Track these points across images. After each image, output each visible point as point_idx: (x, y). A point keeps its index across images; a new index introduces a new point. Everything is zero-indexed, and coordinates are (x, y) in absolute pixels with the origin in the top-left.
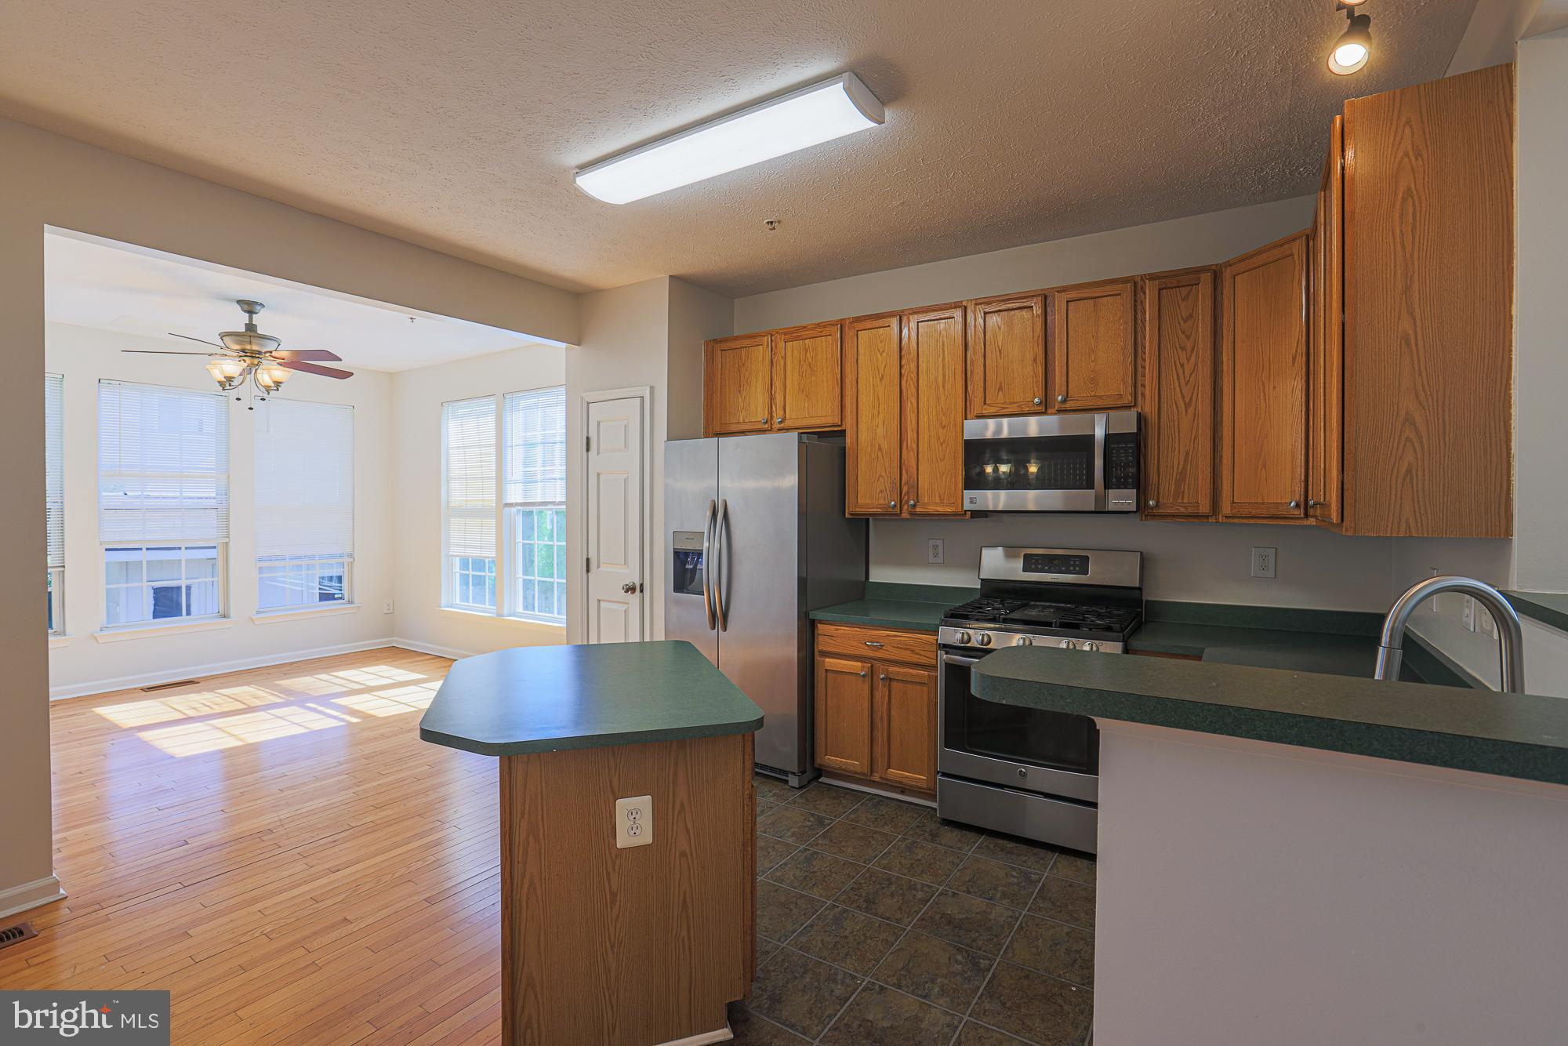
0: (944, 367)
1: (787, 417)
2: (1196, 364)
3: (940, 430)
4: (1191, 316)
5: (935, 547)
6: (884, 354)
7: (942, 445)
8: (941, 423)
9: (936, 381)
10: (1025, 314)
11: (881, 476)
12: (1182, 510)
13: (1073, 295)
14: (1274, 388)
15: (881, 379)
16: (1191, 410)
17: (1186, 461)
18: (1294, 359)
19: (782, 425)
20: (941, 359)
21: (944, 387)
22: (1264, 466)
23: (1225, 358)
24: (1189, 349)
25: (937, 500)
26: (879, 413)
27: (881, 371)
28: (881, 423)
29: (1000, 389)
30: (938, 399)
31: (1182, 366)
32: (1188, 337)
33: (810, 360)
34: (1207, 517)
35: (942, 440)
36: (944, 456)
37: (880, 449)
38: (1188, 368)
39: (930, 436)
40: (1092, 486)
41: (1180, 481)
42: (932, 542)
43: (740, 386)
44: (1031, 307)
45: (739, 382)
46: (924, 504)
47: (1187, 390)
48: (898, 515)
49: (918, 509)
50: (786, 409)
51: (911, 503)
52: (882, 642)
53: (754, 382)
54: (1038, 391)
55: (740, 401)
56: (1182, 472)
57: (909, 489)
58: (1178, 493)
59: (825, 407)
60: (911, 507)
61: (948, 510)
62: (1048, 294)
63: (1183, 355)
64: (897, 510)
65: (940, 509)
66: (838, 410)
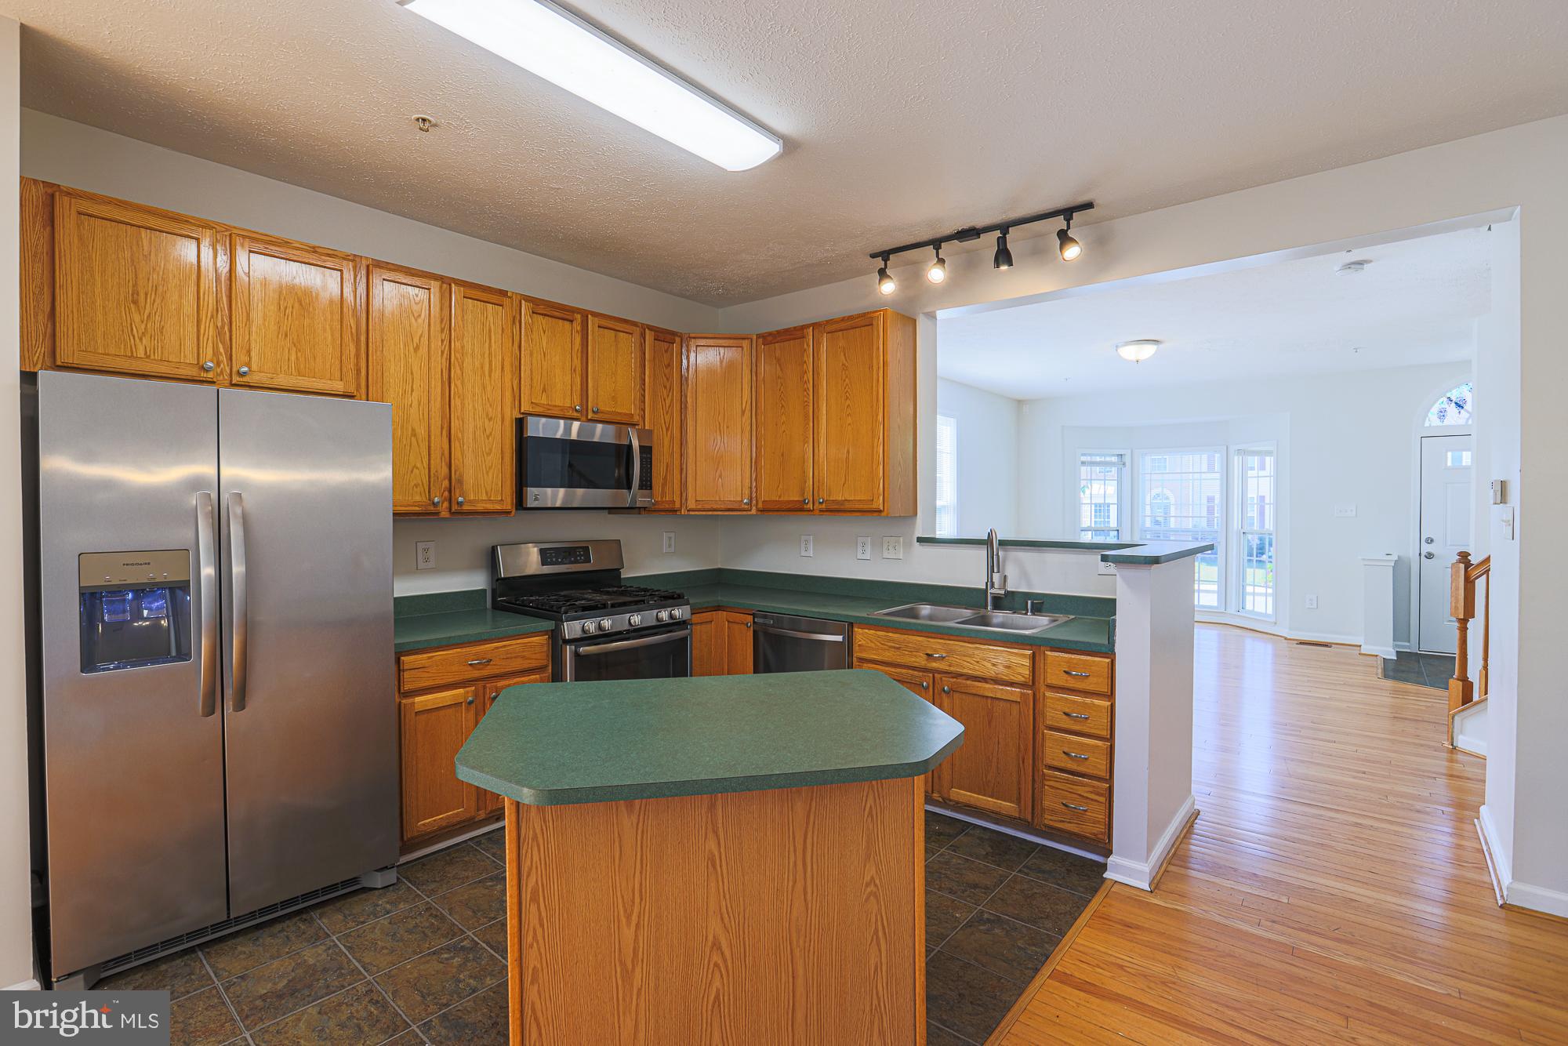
0: (490, 354)
1: (254, 367)
2: (672, 400)
3: (486, 421)
4: (669, 365)
5: (426, 550)
6: (420, 321)
7: (488, 437)
8: (487, 415)
9: (482, 368)
10: (567, 324)
11: (415, 467)
12: (667, 506)
13: (604, 323)
14: (727, 427)
15: (416, 349)
16: (669, 432)
17: (667, 470)
18: (743, 412)
19: (245, 379)
20: (487, 345)
21: (490, 376)
22: (720, 476)
24: (668, 387)
25: (484, 497)
26: (412, 391)
27: (416, 340)
28: (415, 403)
29: (544, 390)
30: (483, 387)
31: (665, 400)
32: (668, 379)
34: (677, 511)
35: (488, 432)
36: (491, 450)
38: (669, 402)
39: (476, 427)
40: (629, 487)
41: (664, 485)
42: (421, 546)
43: (136, 293)
44: (572, 321)
45: (135, 285)
46: (470, 501)
47: (667, 418)
48: (437, 514)
49: (466, 507)
50: (253, 354)
51: (460, 499)
52: (489, 656)
53: (176, 297)
54: (577, 399)
55: (137, 318)
56: (665, 479)
57: (453, 483)
58: (663, 493)
59: (328, 366)
60: (460, 504)
61: (498, 507)
62: (585, 314)
63: (665, 392)
64: (439, 508)
65: (490, 507)
66: (350, 376)
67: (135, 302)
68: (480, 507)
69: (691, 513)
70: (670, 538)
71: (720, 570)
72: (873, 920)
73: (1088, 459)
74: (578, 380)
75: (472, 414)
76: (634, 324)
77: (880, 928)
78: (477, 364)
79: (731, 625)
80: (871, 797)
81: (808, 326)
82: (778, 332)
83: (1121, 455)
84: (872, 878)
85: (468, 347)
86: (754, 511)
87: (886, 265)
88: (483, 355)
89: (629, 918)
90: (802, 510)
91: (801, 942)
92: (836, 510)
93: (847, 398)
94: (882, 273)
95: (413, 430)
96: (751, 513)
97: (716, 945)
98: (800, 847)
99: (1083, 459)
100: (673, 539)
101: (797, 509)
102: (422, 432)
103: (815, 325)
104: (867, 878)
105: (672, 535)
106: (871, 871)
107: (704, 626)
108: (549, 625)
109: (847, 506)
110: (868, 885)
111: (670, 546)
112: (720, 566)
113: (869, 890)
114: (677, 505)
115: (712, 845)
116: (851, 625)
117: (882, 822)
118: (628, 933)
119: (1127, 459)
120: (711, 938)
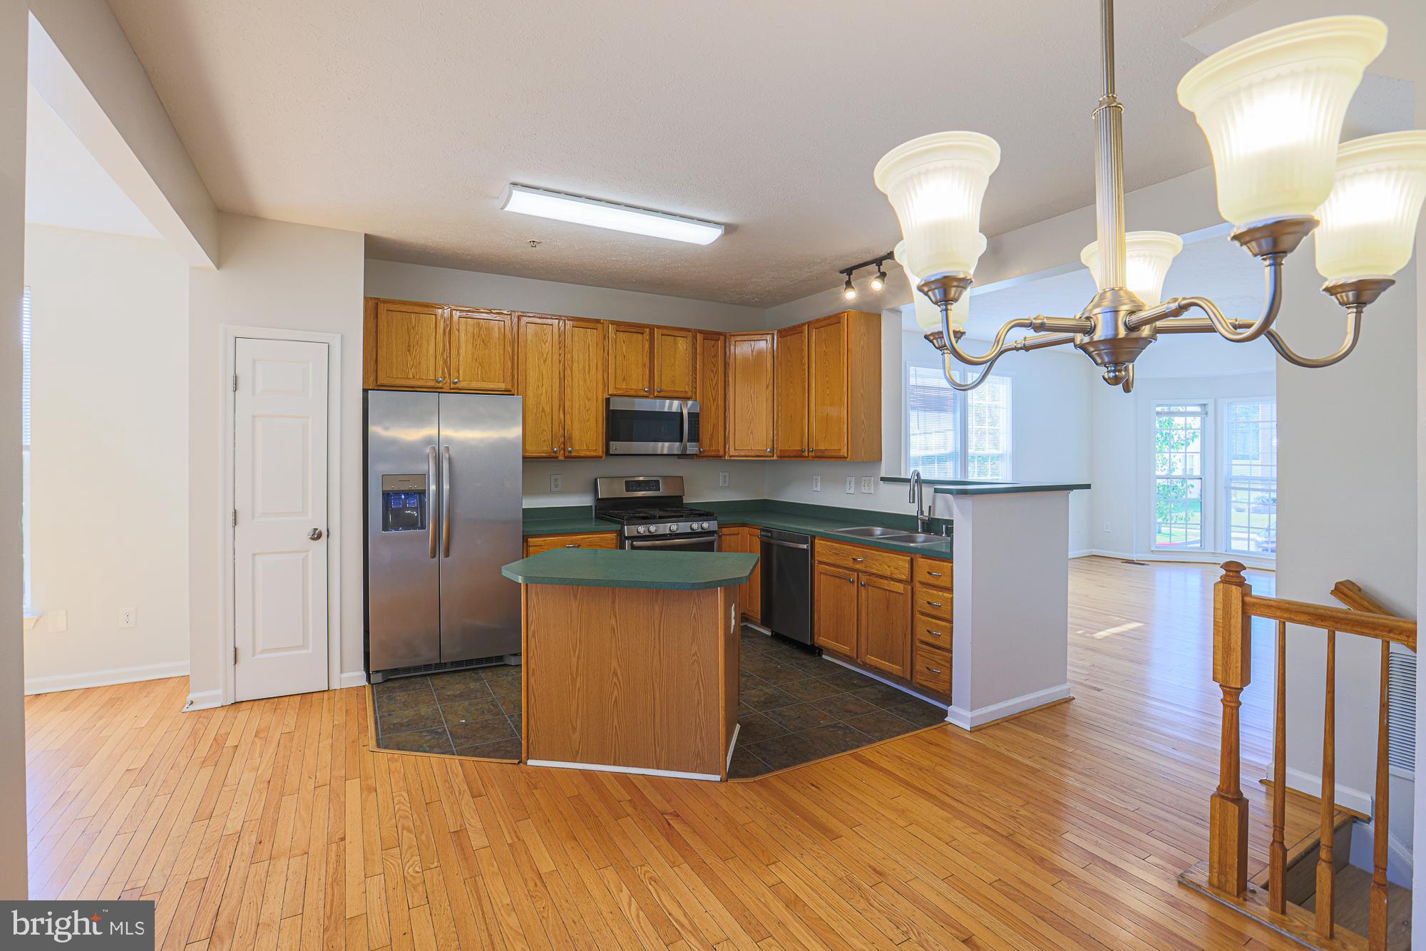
0: (589, 360)
1: (461, 379)
2: (718, 380)
3: (586, 401)
4: (715, 356)
5: (556, 480)
6: (547, 344)
7: (588, 411)
8: (587, 397)
9: (584, 367)
10: (640, 336)
11: (544, 430)
12: (713, 453)
13: (665, 332)
14: (757, 398)
15: (545, 361)
16: (715, 403)
17: (713, 429)
18: (767, 386)
19: (456, 385)
20: (587, 354)
21: (589, 373)
22: (752, 432)
23: (730, 379)
24: (714, 372)
25: (585, 448)
26: (542, 385)
27: (545, 356)
28: (544, 392)
29: (624, 379)
30: (585, 380)
31: (711, 380)
32: (714, 366)
33: (483, 336)
34: (721, 457)
35: (588, 408)
36: (590, 419)
37: (543, 410)
38: (714, 382)
39: (580, 405)
40: (681, 441)
41: (711, 439)
42: (553, 477)
43: (409, 346)
44: (643, 334)
45: (409, 342)
46: (577, 450)
47: (714, 393)
48: (557, 457)
49: (573, 454)
50: (460, 372)
51: (570, 449)
52: (579, 543)
53: (426, 345)
54: (646, 384)
55: (409, 359)
56: (712, 435)
57: (566, 440)
58: (711, 444)
59: (497, 375)
60: (570, 452)
61: (594, 454)
62: (652, 328)
63: (712, 375)
64: (558, 455)
65: (588, 454)
66: (509, 379)
67: (409, 351)
68: (582, 454)
69: (732, 458)
70: (725, 477)
71: (765, 500)
72: (696, 675)
73: (1166, 409)
74: (647, 371)
75: (577, 398)
76: (689, 330)
77: (700, 680)
78: (581, 366)
79: (752, 537)
80: (695, 609)
81: (803, 324)
82: (789, 328)
83: (1205, 405)
84: (696, 652)
85: (575, 357)
86: (775, 458)
87: (849, 278)
88: (584, 361)
89: (574, 652)
90: (802, 456)
91: (658, 680)
92: (822, 456)
93: (827, 376)
94: (848, 284)
95: (543, 408)
96: (772, 459)
97: (615, 673)
98: (657, 629)
99: (1159, 409)
100: (728, 476)
101: (799, 456)
102: (548, 409)
103: (809, 323)
104: (693, 652)
105: (727, 474)
106: (695, 649)
107: (732, 537)
108: (618, 527)
109: (827, 454)
110: (693, 655)
111: (725, 482)
112: (766, 498)
113: (694, 658)
114: (721, 453)
115: (613, 622)
116: (813, 537)
117: (701, 622)
118: (574, 660)
119: (1210, 409)
120: (612, 669)
